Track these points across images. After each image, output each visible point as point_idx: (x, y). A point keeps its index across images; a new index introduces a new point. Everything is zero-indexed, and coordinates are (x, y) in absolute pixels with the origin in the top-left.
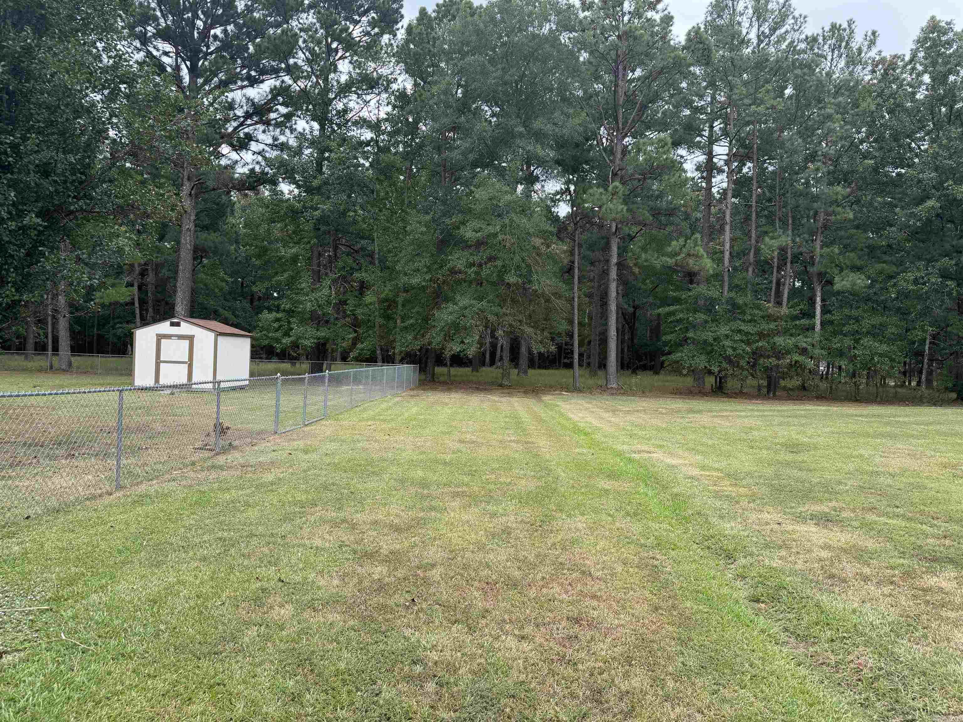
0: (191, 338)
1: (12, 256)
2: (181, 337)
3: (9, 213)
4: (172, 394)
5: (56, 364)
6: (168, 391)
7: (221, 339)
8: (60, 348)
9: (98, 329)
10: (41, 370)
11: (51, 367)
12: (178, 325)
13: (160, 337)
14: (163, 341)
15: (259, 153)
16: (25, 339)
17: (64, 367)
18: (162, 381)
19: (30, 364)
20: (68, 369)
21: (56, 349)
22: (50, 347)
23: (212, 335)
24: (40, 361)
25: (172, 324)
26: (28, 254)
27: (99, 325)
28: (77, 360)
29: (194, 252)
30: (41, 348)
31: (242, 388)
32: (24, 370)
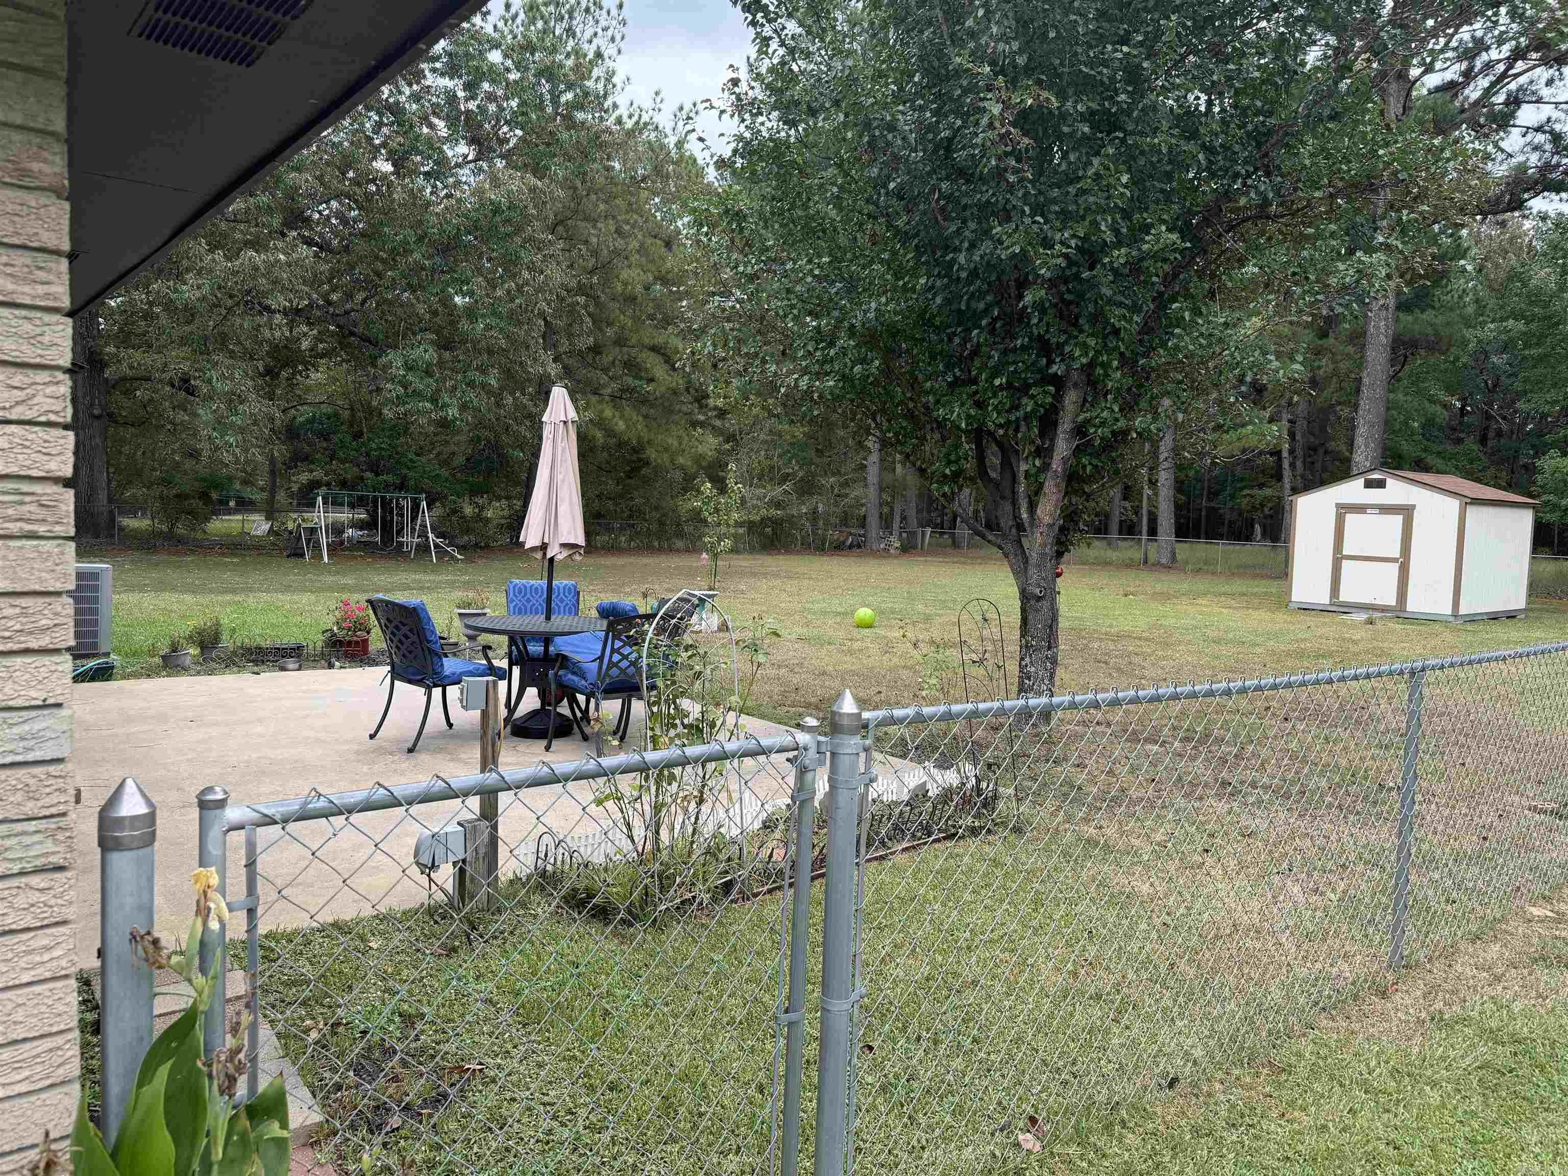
0: (1407, 511)
1: (1116, 332)
2: (1386, 509)
3: (1116, 231)
4: (1370, 622)
5: (1152, 556)
6: (1363, 616)
7: (1472, 511)
8: (1160, 530)
9: (1209, 499)
10: (1129, 565)
11: (1146, 562)
12: (1381, 484)
13: (1344, 510)
14: (1350, 518)
15: (1539, 129)
16: (1107, 516)
17: (1164, 561)
18: (1344, 596)
19: (1113, 555)
20: (1172, 565)
21: (1153, 532)
22: (1145, 529)
23: (1454, 505)
24: (1128, 550)
25: (1369, 484)
26: (1146, 329)
27: (1209, 493)
28: (1184, 550)
29: (1393, 349)
30: (1129, 529)
31: (1511, 616)
32: (1106, 564)
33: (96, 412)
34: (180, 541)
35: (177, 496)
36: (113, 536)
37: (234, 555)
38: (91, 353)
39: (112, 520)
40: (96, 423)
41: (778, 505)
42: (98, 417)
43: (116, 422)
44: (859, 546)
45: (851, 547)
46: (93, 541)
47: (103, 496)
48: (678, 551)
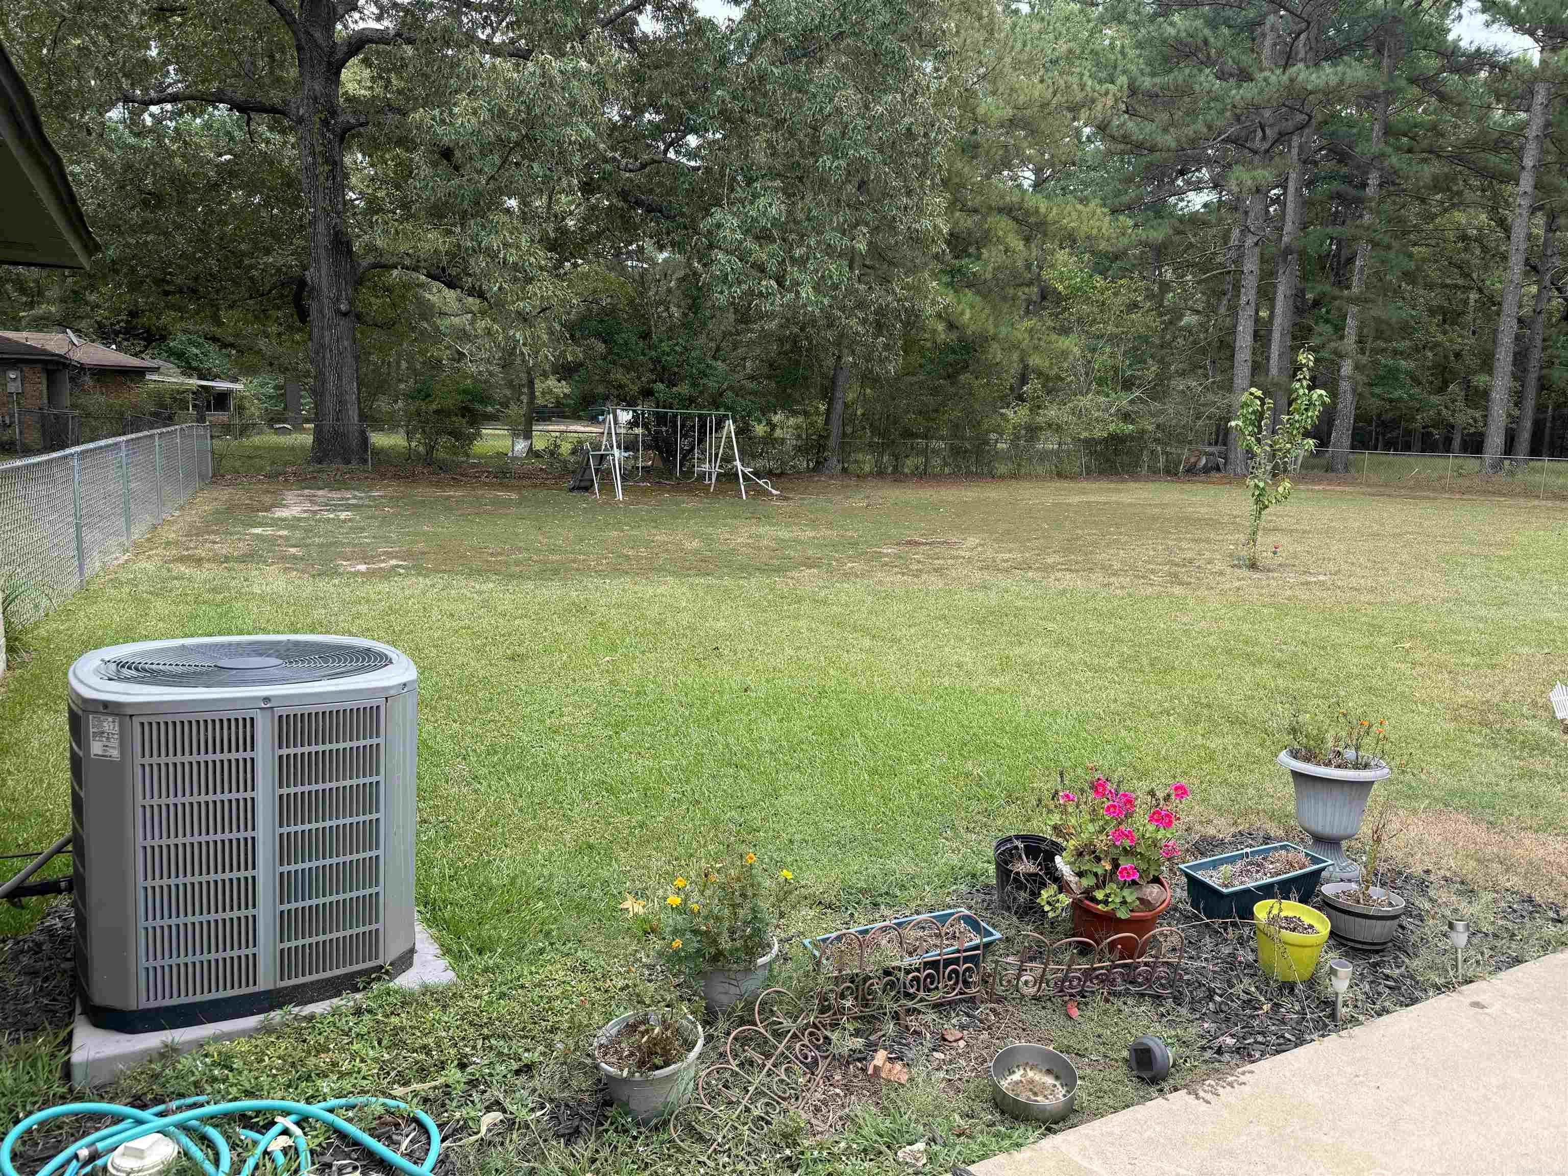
33: (343, 307)
34: (443, 467)
35: (437, 412)
36: (366, 461)
37: (504, 487)
38: (336, 234)
39: (365, 440)
40: (343, 322)
41: (1126, 417)
42: (345, 314)
43: (364, 323)
44: (1218, 469)
45: (1207, 470)
46: (342, 467)
47: (353, 414)
48: (1002, 478)
